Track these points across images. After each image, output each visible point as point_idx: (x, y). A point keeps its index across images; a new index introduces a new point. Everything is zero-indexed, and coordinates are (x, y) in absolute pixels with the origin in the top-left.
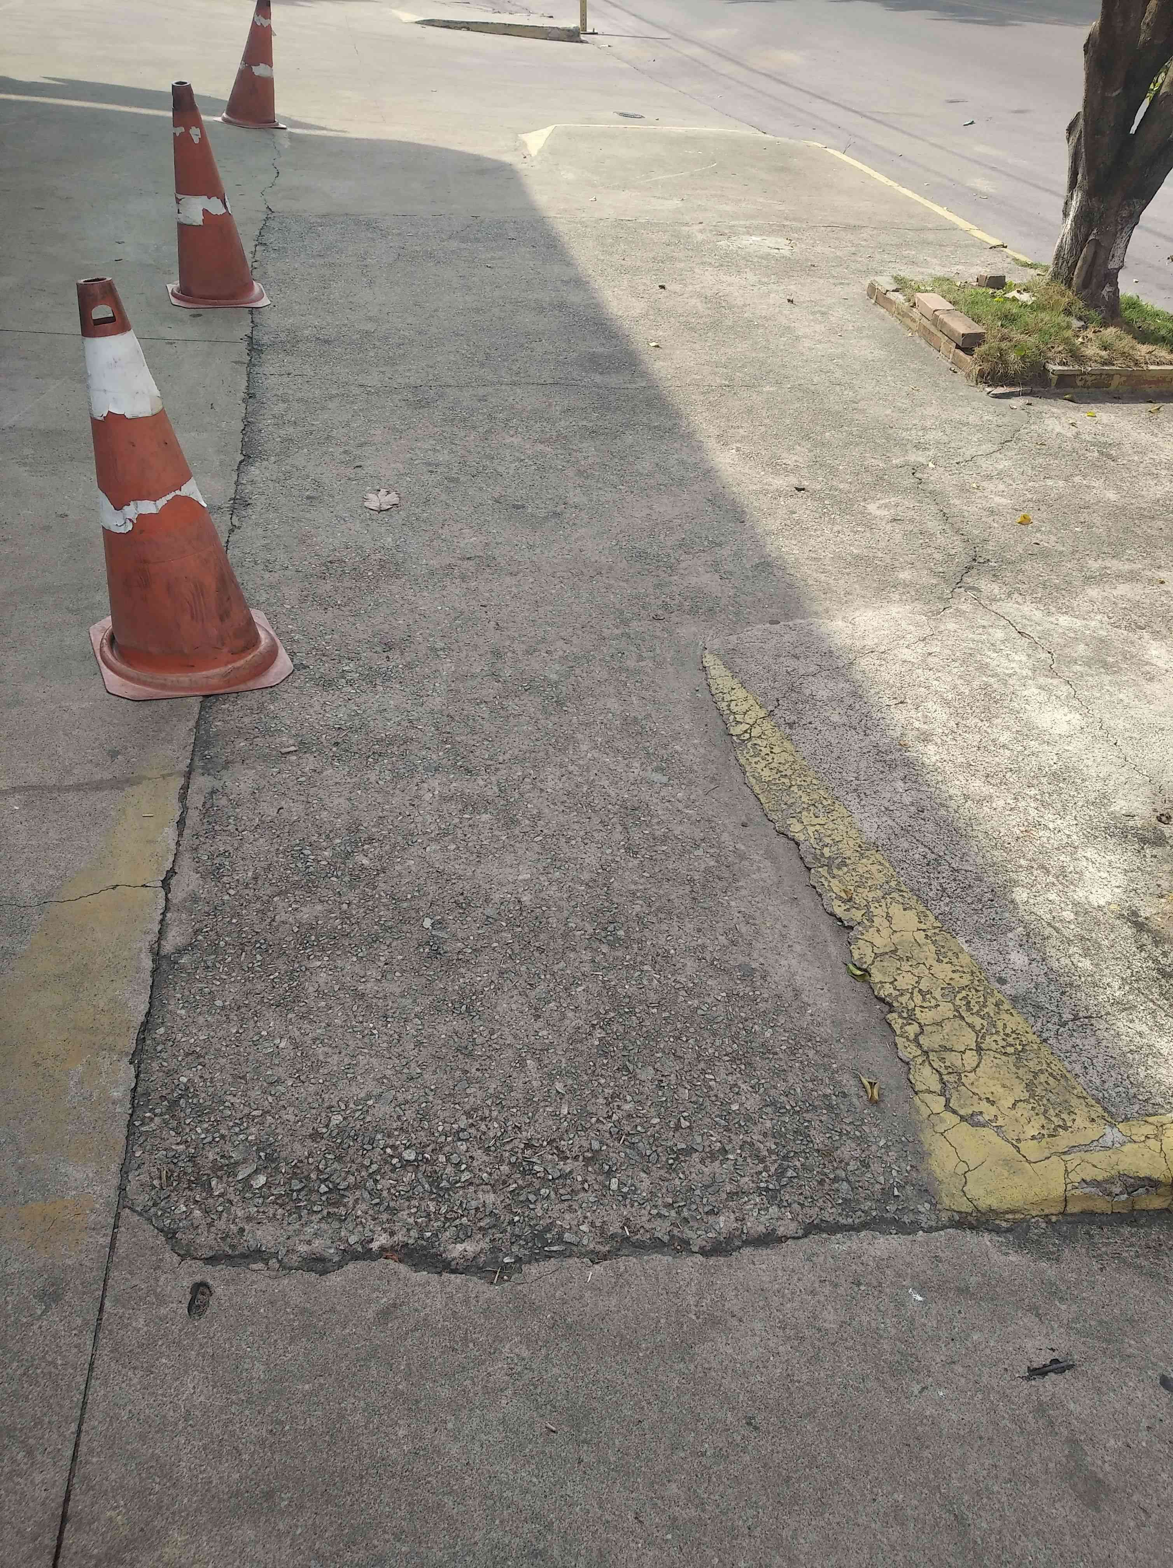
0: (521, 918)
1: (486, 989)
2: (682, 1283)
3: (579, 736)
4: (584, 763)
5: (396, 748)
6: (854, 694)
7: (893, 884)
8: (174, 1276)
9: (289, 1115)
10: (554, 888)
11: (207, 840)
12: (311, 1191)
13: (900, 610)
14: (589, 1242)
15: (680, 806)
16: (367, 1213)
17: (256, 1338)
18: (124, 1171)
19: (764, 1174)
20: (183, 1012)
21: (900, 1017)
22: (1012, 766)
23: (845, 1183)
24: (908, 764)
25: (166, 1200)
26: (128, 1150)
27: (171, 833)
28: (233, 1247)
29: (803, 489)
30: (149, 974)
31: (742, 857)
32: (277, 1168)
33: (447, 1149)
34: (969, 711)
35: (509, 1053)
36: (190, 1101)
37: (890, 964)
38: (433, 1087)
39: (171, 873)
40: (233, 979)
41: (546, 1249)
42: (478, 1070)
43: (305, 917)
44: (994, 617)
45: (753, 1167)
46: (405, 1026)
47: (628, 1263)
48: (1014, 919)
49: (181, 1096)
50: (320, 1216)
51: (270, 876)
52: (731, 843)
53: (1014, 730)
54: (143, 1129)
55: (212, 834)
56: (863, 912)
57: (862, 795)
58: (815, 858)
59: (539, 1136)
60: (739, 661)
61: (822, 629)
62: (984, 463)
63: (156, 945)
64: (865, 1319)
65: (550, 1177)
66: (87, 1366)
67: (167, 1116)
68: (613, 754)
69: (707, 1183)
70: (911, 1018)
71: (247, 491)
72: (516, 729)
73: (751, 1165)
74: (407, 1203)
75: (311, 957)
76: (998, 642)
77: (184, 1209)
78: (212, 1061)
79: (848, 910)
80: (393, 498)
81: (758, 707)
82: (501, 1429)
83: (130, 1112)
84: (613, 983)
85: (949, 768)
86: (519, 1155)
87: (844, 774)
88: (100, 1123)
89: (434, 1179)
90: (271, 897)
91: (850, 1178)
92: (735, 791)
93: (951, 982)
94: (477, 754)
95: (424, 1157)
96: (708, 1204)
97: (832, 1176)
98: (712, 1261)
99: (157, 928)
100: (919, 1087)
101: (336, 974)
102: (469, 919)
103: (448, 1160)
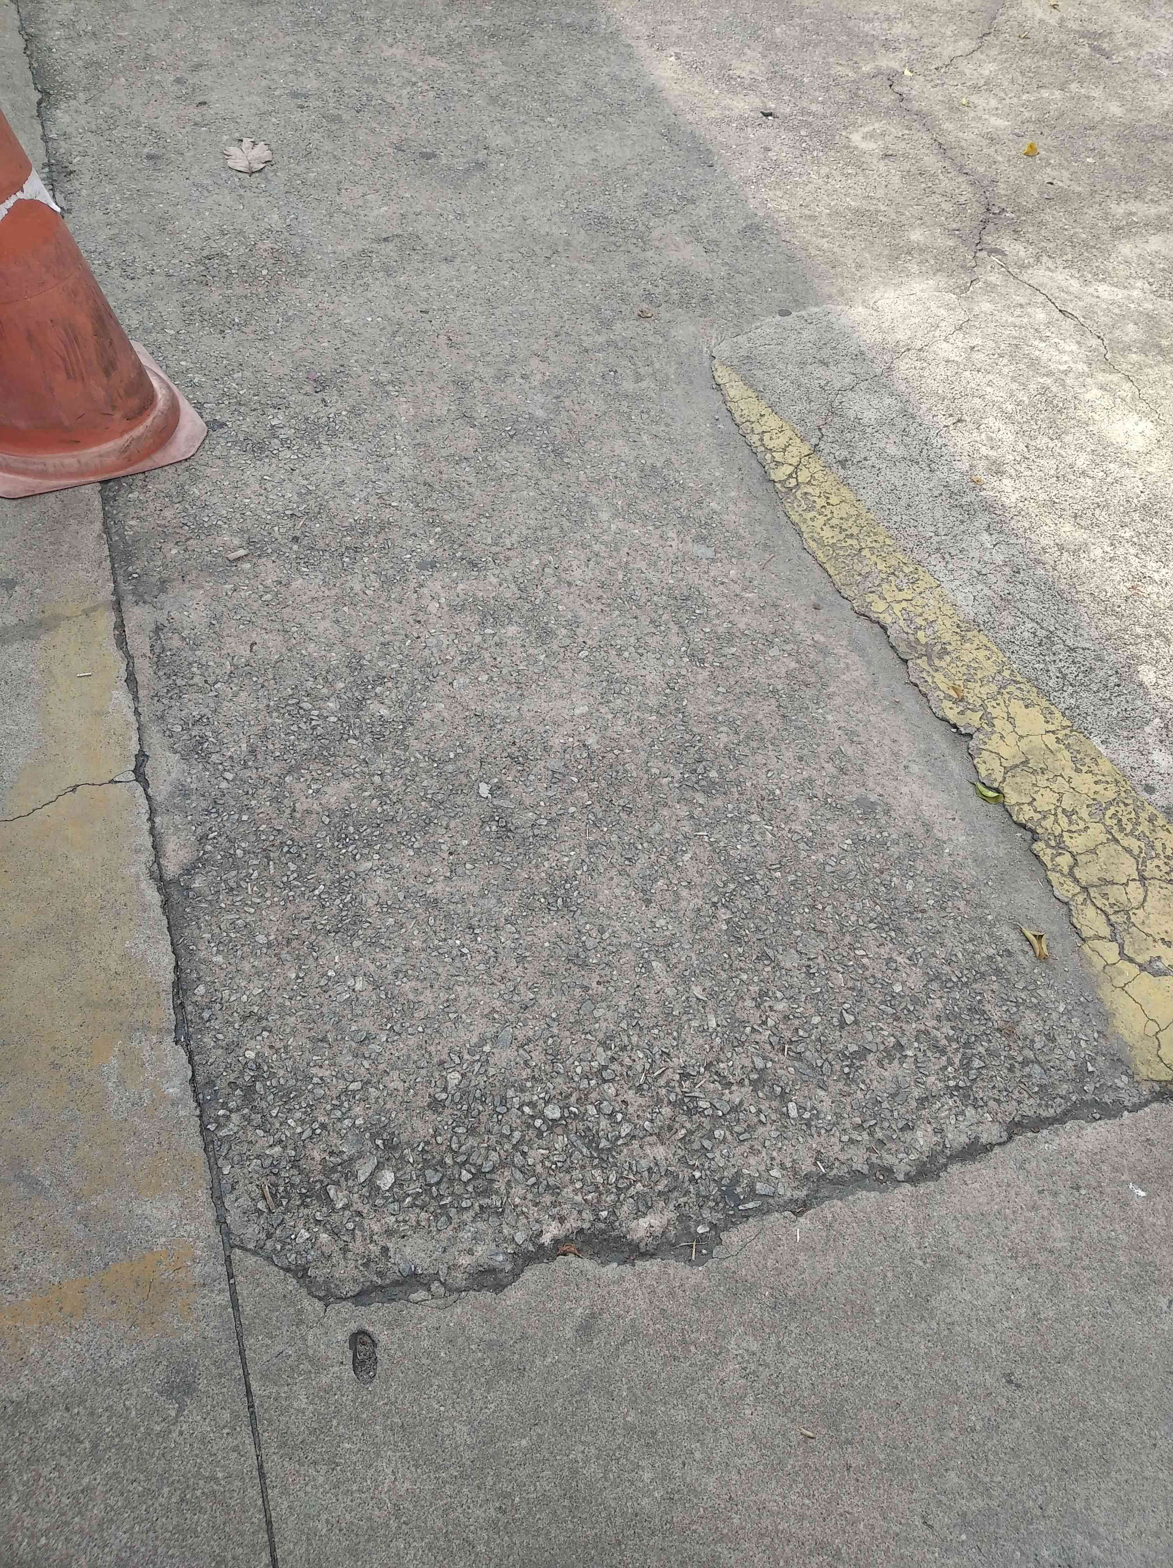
0: (593, 768)
1: (579, 873)
2: (897, 1223)
3: (594, 500)
4: (610, 538)
5: (373, 539)
6: (904, 413)
7: (1006, 673)
8: (323, 1330)
9: (394, 1082)
10: (621, 722)
11: (173, 703)
12: (451, 1181)
13: (924, 286)
14: (786, 1191)
15: (737, 589)
16: (525, 1199)
17: (447, 1392)
18: (217, 1198)
19: (950, 1069)
20: (219, 959)
21: (1048, 846)
22: (1098, 500)
23: (1036, 1066)
24: (988, 507)
25: (281, 1227)
26: (213, 1167)
27: (121, 696)
28: (380, 1274)
29: (771, 114)
30: (160, 910)
31: (824, 651)
32: (402, 1157)
33: (594, 1096)
34: (1035, 427)
35: (629, 956)
36: (268, 1083)
37: (1025, 780)
38: (554, 1015)
39: (142, 758)
40: (269, 902)
41: (741, 1207)
42: (599, 983)
43: (333, 800)
44: (1029, 291)
45: (936, 1062)
46: (497, 937)
47: (834, 1208)
48: (1148, 708)
49: (255, 1079)
50: (471, 1213)
51: (271, 747)
52: (808, 634)
53: (1088, 449)
54: (222, 1133)
55: (176, 692)
56: (980, 713)
57: (947, 556)
58: (909, 645)
59: (693, 1061)
60: (759, 374)
61: (843, 320)
62: (968, 68)
63: (156, 866)
64: (1093, 1229)
65: (720, 1114)
66: (255, 1473)
67: (246, 1111)
68: (639, 522)
69: (892, 1091)
70: (1060, 847)
71: (62, 151)
72: (514, 496)
73: (933, 1060)
74: (568, 1177)
75: (358, 857)
76: (1042, 327)
77: (307, 1235)
78: (279, 1023)
79: (962, 713)
80: (261, 152)
81: (798, 440)
82: (754, 1447)
83: (198, 1112)
84: (722, 844)
85: (1033, 508)
86: (678, 1090)
87: (921, 529)
88: (164, 1136)
89: (590, 1138)
90: (282, 777)
91: (1040, 1058)
92: (795, 561)
93: (1095, 796)
94: (477, 537)
95: (570, 1112)
96: (901, 1117)
97: (1020, 1059)
98: (922, 1189)
99: (148, 841)
100: (1087, 933)
101: (395, 876)
102: (532, 777)
103: (599, 1111)
